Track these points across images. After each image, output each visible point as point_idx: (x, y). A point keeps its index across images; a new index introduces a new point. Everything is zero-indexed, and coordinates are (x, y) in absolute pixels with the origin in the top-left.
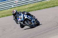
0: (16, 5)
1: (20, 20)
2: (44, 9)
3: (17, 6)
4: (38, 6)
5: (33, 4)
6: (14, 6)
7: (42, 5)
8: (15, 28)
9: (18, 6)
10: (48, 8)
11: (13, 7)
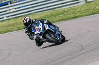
0: (11, 16)
1: (37, 32)
2: (58, 22)
3: (13, 18)
4: (48, 17)
5: (40, 13)
6: (7, 17)
7: (55, 16)
8: (8, 55)
9: (15, 18)
10: (66, 20)
11: (6, 20)
